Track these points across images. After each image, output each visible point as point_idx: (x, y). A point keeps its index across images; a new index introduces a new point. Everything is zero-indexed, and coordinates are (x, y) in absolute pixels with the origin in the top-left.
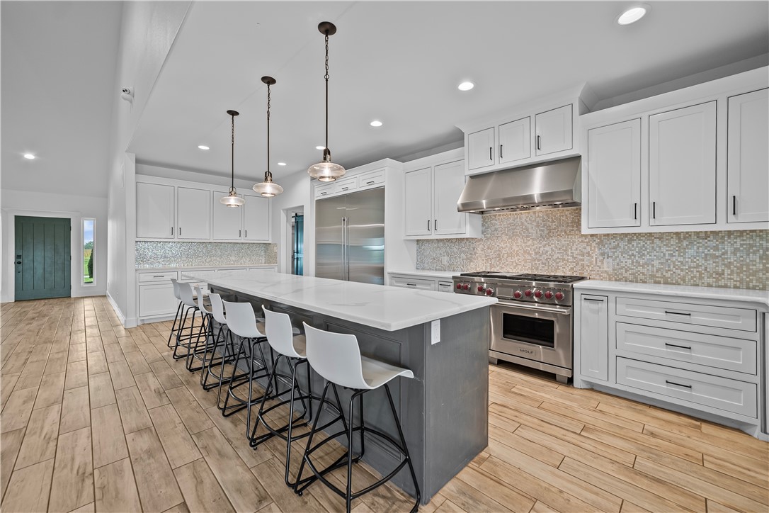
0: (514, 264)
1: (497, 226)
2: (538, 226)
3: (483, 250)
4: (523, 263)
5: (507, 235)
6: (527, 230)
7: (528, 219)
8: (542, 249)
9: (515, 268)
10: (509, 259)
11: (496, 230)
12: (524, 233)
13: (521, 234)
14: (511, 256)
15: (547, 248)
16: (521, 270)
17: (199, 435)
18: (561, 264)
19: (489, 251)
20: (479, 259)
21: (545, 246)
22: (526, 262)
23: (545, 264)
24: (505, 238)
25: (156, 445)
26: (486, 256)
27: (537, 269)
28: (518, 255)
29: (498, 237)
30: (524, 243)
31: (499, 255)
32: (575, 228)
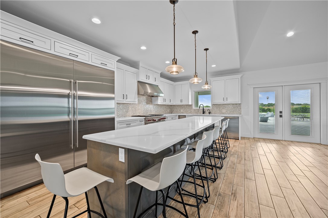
17: (233, 168)
25: (246, 172)
32: (150, 102)
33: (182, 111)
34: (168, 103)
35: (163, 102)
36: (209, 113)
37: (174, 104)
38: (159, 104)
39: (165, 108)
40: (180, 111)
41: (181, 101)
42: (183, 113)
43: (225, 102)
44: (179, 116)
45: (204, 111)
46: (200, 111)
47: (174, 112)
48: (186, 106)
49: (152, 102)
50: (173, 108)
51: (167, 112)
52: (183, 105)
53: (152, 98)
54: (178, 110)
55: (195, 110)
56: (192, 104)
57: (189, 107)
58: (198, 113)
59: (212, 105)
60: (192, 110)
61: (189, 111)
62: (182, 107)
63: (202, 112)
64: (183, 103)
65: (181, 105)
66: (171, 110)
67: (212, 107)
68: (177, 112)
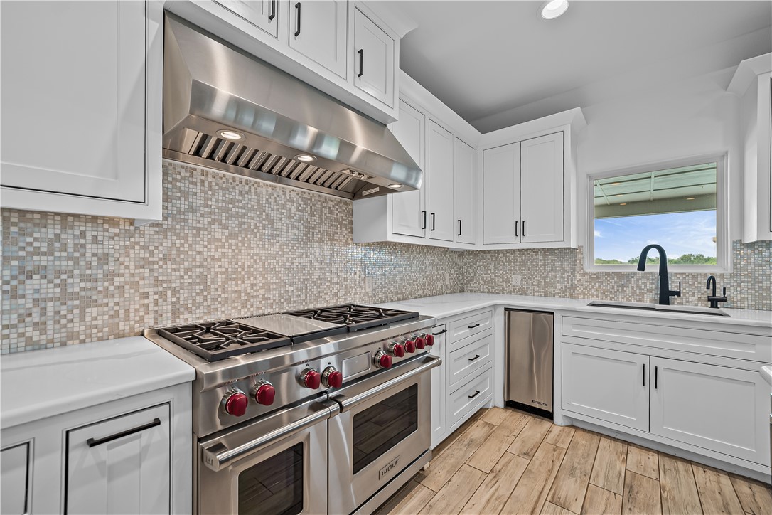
0: (244, 297)
1: (196, 201)
2: (290, 217)
3: (143, 263)
4: (262, 291)
5: (225, 227)
6: (271, 222)
7: (271, 200)
8: (296, 262)
9: (244, 306)
10: (231, 286)
11: (193, 210)
12: (264, 228)
13: (258, 228)
14: (236, 279)
15: (305, 261)
16: (259, 308)
18: (323, 287)
19: (170, 266)
20: (129, 292)
21: (300, 256)
22: (268, 290)
23: (301, 289)
24: (217, 232)
26: (157, 283)
27: (288, 301)
28: (250, 274)
29: (198, 230)
30: (264, 248)
31: (203, 278)
32: (339, 231)
33: (516, 280)
34: (444, 237)
35: (420, 232)
36: (714, 301)
37: (479, 247)
38: (391, 238)
39: (433, 264)
40: (507, 281)
41: (520, 229)
42: (522, 292)
44: (509, 310)
47: (474, 286)
48: (539, 256)
49: (352, 229)
50: (471, 267)
51: (439, 284)
52: (527, 250)
53: (355, 202)
54: (497, 279)
55: (596, 277)
56: (581, 247)
57: (557, 264)
58: (621, 295)
59: (734, 248)
60: (578, 278)
61: (558, 282)
62: (520, 260)
63: (650, 291)
64: (525, 239)
65: (514, 250)
66: (463, 275)
67: (735, 264)
68: (493, 287)
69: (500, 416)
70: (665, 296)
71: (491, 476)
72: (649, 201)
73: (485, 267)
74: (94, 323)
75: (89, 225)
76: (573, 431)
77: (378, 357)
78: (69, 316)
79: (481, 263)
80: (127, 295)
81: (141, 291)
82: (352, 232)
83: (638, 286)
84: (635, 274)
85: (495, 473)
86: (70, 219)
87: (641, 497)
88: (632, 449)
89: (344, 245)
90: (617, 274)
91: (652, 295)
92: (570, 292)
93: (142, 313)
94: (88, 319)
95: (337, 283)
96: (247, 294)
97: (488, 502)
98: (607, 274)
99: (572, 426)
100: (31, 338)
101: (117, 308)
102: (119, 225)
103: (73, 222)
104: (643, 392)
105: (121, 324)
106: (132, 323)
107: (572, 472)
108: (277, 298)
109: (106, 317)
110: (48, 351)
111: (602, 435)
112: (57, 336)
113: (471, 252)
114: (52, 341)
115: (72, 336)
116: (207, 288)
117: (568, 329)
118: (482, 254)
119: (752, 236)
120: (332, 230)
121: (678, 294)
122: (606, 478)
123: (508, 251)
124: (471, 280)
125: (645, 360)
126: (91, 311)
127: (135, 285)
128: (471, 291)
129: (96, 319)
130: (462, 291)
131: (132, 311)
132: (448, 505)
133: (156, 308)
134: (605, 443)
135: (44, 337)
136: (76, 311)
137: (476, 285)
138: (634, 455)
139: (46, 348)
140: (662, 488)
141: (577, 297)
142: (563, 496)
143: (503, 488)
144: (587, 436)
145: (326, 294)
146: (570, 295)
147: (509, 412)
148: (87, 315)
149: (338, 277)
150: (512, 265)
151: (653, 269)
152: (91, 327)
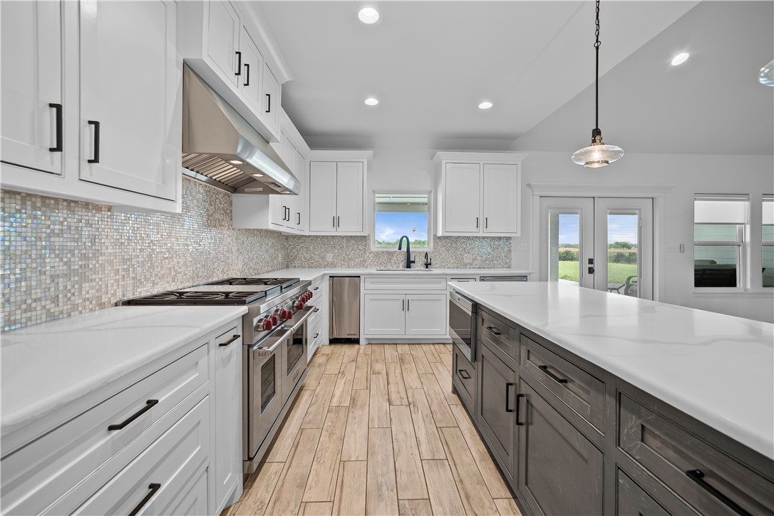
2: (198, 206)
4: (183, 268)
10: (166, 264)
14: (169, 258)
20: (108, 269)
26: (124, 261)
32: (225, 218)
33: (329, 257)
36: (427, 265)
37: (307, 233)
38: (270, 227)
40: (323, 258)
41: (336, 222)
42: (333, 265)
43: (481, 231)
44: (331, 277)
45: (412, 259)
46: (395, 258)
47: (297, 263)
48: (345, 240)
49: (231, 216)
50: (295, 248)
51: (276, 262)
52: (336, 236)
53: (234, 195)
54: (315, 257)
55: (377, 254)
56: (369, 235)
57: (356, 246)
58: (389, 265)
59: (434, 239)
60: (368, 255)
61: (356, 258)
62: (332, 243)
63: (402, 261)
64: (339, 229)
65: (328, 236)
66: (288, 254)
67: (434, 246)
68: (312, 263)
69: (328, 349)
70: (409, 264)
71: (340, 374)
72: (389, 203)
73: (306, 248)
74: (87, 296)
75: (84, 210)
76: (370, 346)
77: (295, 305)
78: (72, 291)
79: (303, 245)
80: (106, 272)
81: (115, 268)
82: (231, 220)
83: (397, 259)
84: (396, 252)
85: (341, 373)
86: (73, 204)
87: (406, 361)
88: (398, 346)
89: (227, 230)
90: (387, 252)
91: (403, 263)
92: (363, 264)
93: (115, 288)
94: (84, 293)
95: (224, 261)
96: (176, 271)
97: (345, 383)
98: (383, 252)
99: (369, 344)
100: (49, 310)
101: (100, 283)
102: (101, 210)
103: (74, 207)
104: (403, 313)
105: (103, 297)
106: (110, 296)
107: (377, 361)
108: (191, 274)
109: (94, 291)
110: (60, 321)
111: (384, 344)
112: (65, 307)
113: (295, 237)
114: (62, 312)
115: (75, 307)
116: (152, 266)
117: (368, 286)
118: (304, 238)
119: (440, 234)
120: (221, 217)
121: (414, 262)
122: (392, 359)
123: (323, 237)
124: (295, 258)
125: (403, 297)
126: (86, 285)
127: (110, 263)
128: (295, 267)
129: (88, 292)
130: (287, 267)
131: (109, 285)
132: (325, 392)
133: (123, 283)
134: (386, 347)
135: (57, 309)
136: (76, 286)
137: (299, 262)
138: (399, 348)
139: (59, 319)
140: (412, 355)
141: (366, 267)
142: (377, 370)
143: (349, 376)
144: (378, 346)
145: (218, 270)
146: (363, 266)
147: (333, 346)
148: (83, 289)
149: (225, 255)
150: (326, 246)
151: (404, 248)
152: (85, 300)
